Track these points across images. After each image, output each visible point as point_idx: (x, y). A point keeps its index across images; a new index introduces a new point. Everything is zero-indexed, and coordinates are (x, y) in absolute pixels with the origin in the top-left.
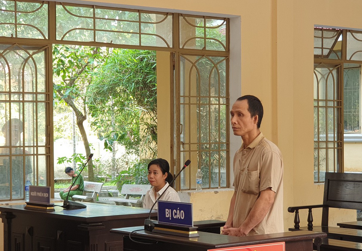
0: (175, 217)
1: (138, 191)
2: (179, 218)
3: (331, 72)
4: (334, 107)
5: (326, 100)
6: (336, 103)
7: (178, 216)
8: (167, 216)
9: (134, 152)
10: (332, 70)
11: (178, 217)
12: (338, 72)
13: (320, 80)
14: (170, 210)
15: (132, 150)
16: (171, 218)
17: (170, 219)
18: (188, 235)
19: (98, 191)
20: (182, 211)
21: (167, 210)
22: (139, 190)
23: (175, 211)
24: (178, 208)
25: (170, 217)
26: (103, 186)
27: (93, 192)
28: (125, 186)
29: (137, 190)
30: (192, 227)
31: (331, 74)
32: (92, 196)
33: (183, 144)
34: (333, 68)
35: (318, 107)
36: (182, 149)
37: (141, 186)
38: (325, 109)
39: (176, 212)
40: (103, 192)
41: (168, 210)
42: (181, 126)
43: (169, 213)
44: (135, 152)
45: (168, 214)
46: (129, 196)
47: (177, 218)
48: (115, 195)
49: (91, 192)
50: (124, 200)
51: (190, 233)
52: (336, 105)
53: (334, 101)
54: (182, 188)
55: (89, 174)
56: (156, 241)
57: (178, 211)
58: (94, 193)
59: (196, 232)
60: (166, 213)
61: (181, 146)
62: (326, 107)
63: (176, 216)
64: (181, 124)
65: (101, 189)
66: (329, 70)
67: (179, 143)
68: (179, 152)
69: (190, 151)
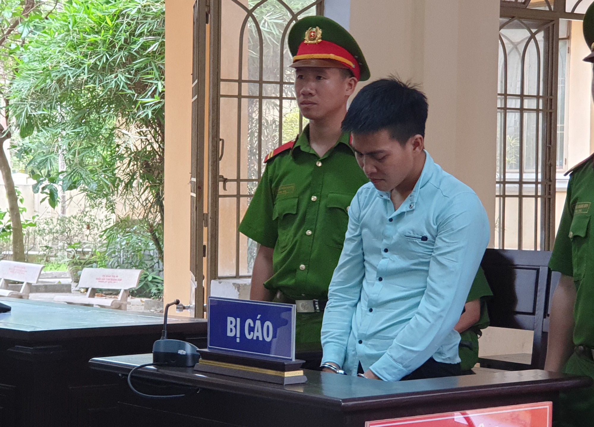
0: (249, 337)
1: (113, 281)
2: (261, 339)
3: (533, 36)
4: (537, 110)
5: (522, 96)
6: (541, 101)
7: (257, 334)
8: (229, 334)
9: (104, 204)
10: (536, 33)
11: (258, 337)
12: (547, 38)
13: (510, 52)
14: (238, 319)
15: (100, 199)
16: (240, 338)
17: (238, 340)
18: (283, 378)
19: (34, 282)
20: (268, 323)
21: (230, 319)
22: (116, 280)
23: (249, 321)
24: (259, 316)
25: (238, 335)
26: (43, 272)
27: (22, 283)
28: (86, 272)
29: (112, 279)
30: (291, 360)
31: (532, 40)
32: (19, 291)
33: (225, 180)
34: (536, 30)
35: (505, 109)
36: (221, 192)
37: (119, 272)
38: (519, 114)
39: (252, 325)
40: (42, 282)
41: (233, 319)
42: (221, 142)
43: (235, 327)
44: (106, 204)
45: (234, 329)
46: (94, 292)
47: (255, 338)
48: (65, 289)
49: (19, 283)
50: (86, 299)
51: (287, 374)
52: (541, 107)
53: (538, 97)
54: (220, 274)
55: (15, 247)
56: (195, 387)
57: (258, 323)
58: (24, 285)
59: (300, 373)
60: (229, 326)
61: (221, 184)
62: (522, 110)
63: (252, 333)
64: (220, 140)
65: (39, 278)
66: (531, 32)
67: (216, 178)
68: (215, 197)
69: (238, 196)
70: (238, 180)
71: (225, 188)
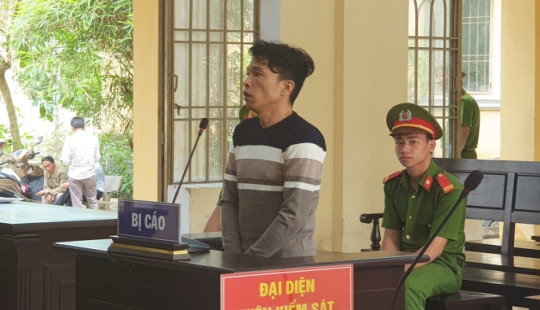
0: (148, 227)
2: (156, 228)
4: (444, 49)
5: (431, 38)
6: (448, 42)
7: (154, 225)
8: (133, 225)
11: (154, 227)
14: (140, 215)
16: (141, 228)
17: (140, 230)
18: (172, 256)
20: (161, 217)
21: (134, 214)
23: (148, 216)
24: (155, 213)
25: (140, 226)
30: (178, 242)
33: (179, 108)
35: (416, 49)
36: (176, 116)
38: (428, 52)
39: (150, 219)
41: (136, 215)
42: (175, 78)
43: (138, 220)
45: (137, 222)
47: (152, 228)
52: (448, 46)
53: (445, 39)
54: (175, 180)
57: (154, 217)
59: (186, 252)
60: (133, 220)
61: (176, 110)
62: (431, 49)
63: (150, 224)
64: (175, 76)
67: (172, 105)
68: (172, 120)
69: (190, 120)
70: (190, 107)
71: (179, 114)
